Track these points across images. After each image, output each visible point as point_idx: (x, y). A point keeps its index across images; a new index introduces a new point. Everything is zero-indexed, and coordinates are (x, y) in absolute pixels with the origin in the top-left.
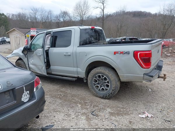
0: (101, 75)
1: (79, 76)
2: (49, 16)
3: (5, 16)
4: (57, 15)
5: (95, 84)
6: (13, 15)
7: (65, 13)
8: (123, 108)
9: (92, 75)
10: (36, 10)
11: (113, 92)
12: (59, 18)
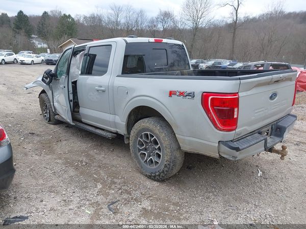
0: (149, 133)
1: (118, 130)
2: (139, 19)
3: (73, 19)
4: (153, 18)
5: (140, 150)
6: (85, 17)
7: (167, 15)
8: (176, 204)
9: (136, 132)
10: (118, 10)
11: (166, 169)
12: (155, 24)
